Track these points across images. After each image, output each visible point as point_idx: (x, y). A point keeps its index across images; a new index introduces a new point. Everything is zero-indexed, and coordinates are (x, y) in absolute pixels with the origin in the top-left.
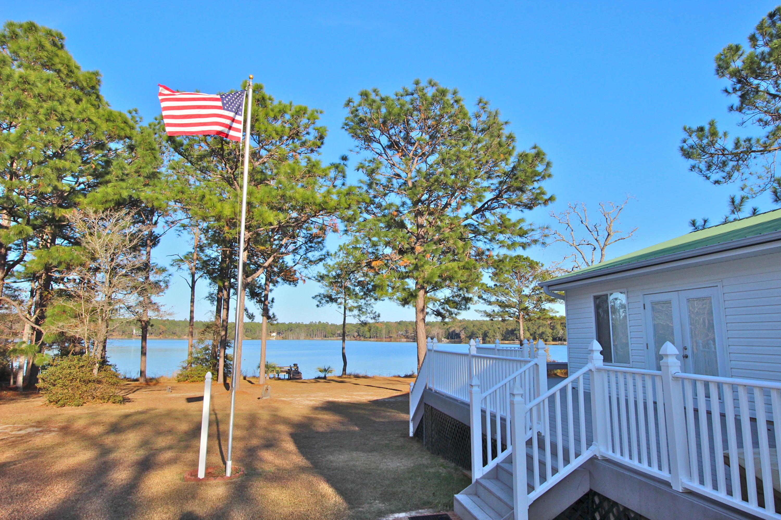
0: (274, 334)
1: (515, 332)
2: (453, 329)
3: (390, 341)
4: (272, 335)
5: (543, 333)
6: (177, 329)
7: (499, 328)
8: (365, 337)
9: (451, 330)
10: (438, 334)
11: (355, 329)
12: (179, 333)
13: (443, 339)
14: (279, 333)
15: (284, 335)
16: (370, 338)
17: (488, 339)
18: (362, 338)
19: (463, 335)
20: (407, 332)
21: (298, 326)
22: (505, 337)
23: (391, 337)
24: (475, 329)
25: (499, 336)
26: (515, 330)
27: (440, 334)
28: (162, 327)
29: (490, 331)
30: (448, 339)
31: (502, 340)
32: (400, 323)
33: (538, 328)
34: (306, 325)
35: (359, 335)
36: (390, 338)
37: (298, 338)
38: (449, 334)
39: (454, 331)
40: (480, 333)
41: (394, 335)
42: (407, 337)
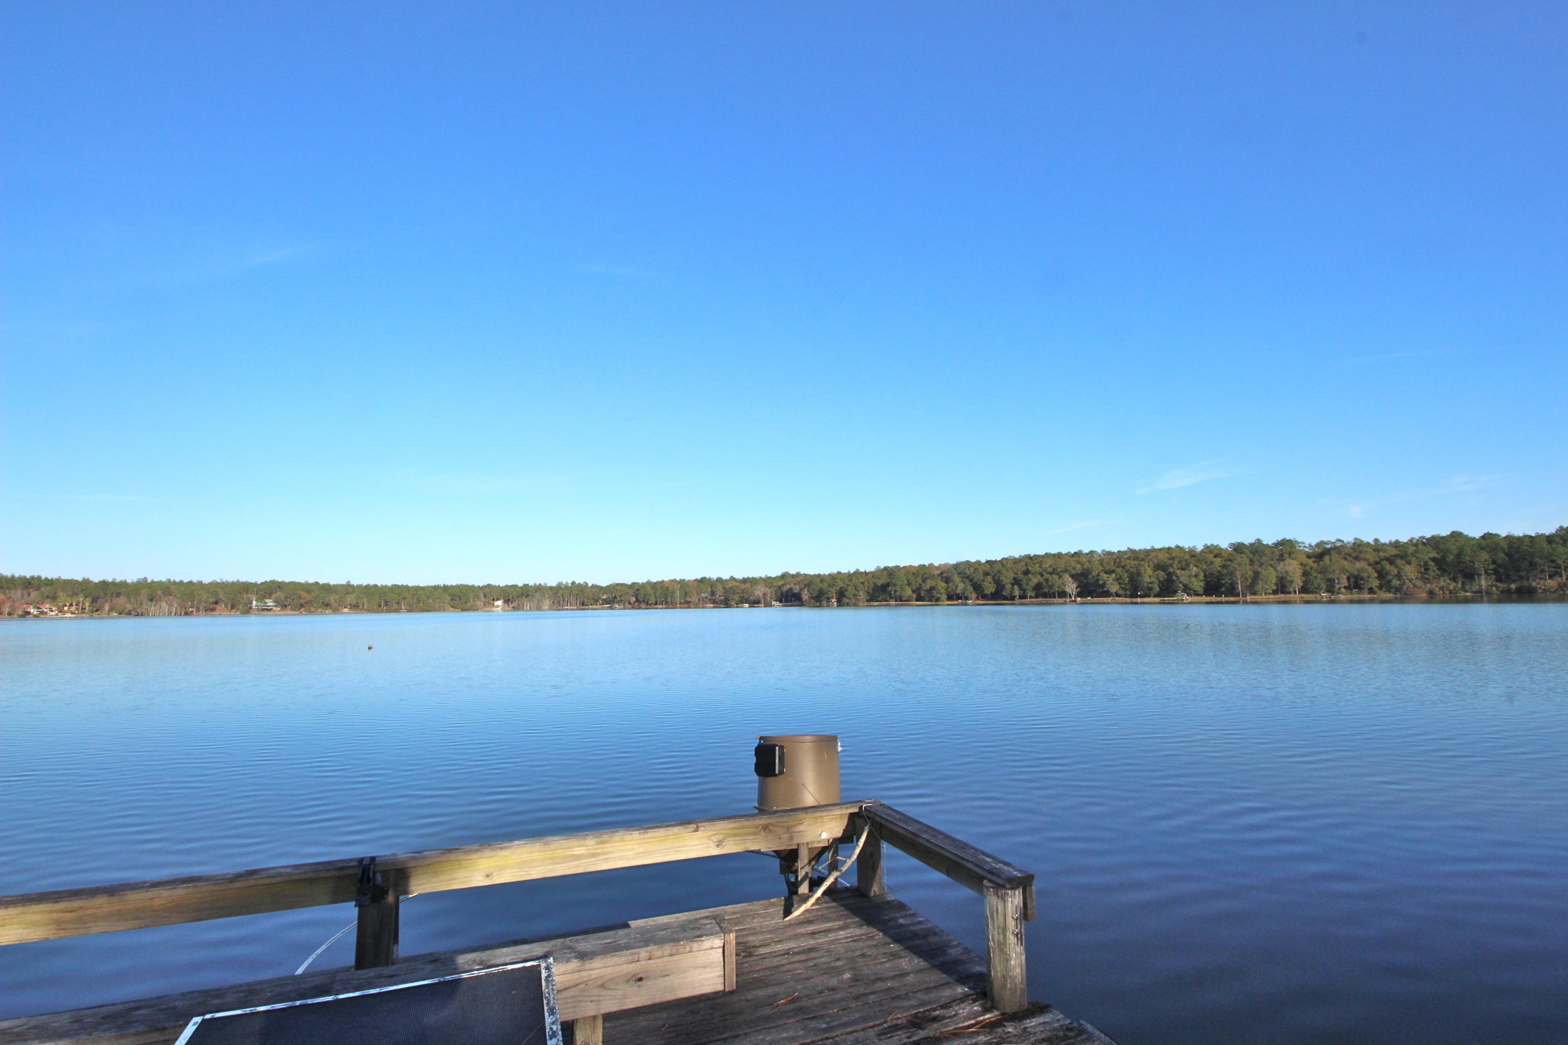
0: (500, 603)
1: (889, 589)
2: (789, 587)
3: (689, 607)
4: (496, 603)
5: (932, 588)
6: (332, 598)
7: (863, 583)
8: (647, 604)
9: (785, 589)
10: (764, 595)
11: (631, 592)
12: (334, 605)
13: (773, 603)
14: (507, 601)
15: (515, 604)
16: (656, 604)
17: (845, 600)
18: (643, 606)
19: (805, 596)
20: (713, 593)
21: (539, 589)
22: (872, 596)
23: (689, 602)
24: (825, 586)
25: (863, 595)
26: (888, 585)
27: (769, 595)
28: (303, 594)
29: (850, 589)
30: (781, 602)
31: (868, 601)
32: (703, 581)
33: (924, 581)
34: (551, 588)
35: (637, 600)
36: (687, 604)
37: (539, 608)
38: (782, 594)
39: (791, 589)
40: (833, 590)
41: (694, 599)
42: (714, 602)
